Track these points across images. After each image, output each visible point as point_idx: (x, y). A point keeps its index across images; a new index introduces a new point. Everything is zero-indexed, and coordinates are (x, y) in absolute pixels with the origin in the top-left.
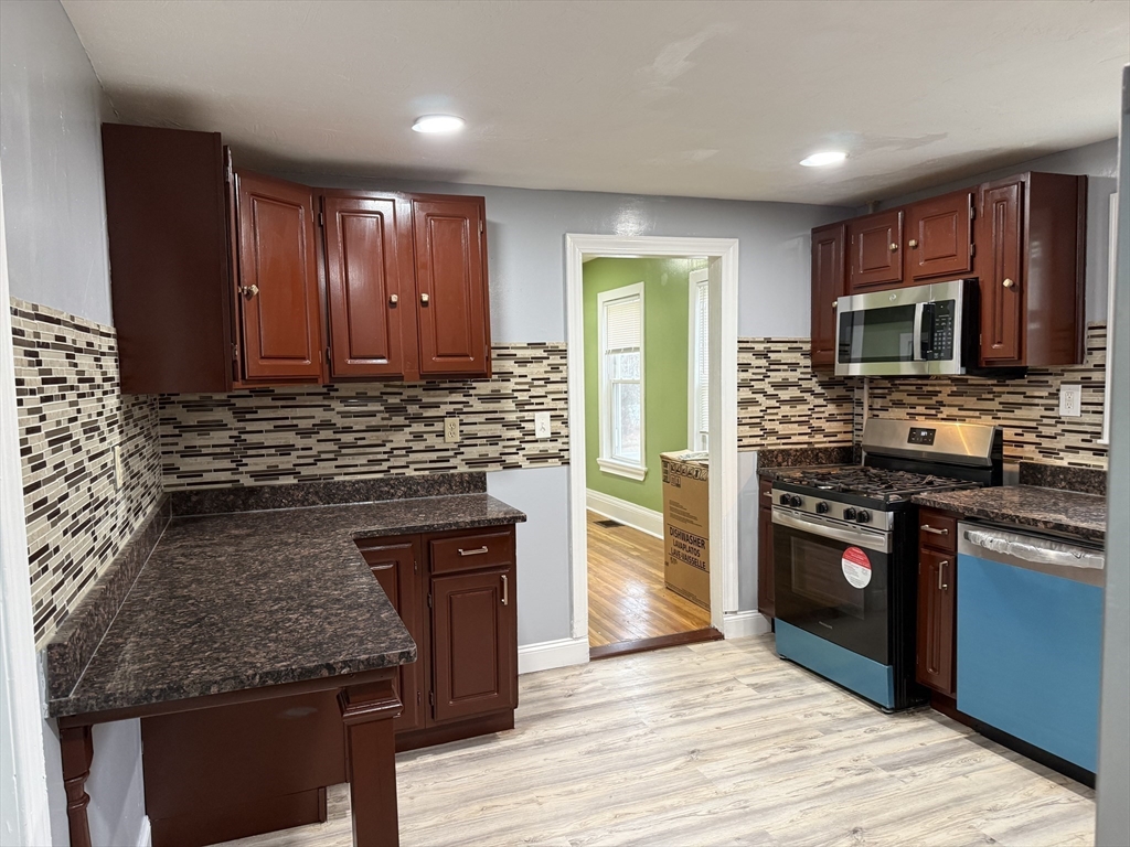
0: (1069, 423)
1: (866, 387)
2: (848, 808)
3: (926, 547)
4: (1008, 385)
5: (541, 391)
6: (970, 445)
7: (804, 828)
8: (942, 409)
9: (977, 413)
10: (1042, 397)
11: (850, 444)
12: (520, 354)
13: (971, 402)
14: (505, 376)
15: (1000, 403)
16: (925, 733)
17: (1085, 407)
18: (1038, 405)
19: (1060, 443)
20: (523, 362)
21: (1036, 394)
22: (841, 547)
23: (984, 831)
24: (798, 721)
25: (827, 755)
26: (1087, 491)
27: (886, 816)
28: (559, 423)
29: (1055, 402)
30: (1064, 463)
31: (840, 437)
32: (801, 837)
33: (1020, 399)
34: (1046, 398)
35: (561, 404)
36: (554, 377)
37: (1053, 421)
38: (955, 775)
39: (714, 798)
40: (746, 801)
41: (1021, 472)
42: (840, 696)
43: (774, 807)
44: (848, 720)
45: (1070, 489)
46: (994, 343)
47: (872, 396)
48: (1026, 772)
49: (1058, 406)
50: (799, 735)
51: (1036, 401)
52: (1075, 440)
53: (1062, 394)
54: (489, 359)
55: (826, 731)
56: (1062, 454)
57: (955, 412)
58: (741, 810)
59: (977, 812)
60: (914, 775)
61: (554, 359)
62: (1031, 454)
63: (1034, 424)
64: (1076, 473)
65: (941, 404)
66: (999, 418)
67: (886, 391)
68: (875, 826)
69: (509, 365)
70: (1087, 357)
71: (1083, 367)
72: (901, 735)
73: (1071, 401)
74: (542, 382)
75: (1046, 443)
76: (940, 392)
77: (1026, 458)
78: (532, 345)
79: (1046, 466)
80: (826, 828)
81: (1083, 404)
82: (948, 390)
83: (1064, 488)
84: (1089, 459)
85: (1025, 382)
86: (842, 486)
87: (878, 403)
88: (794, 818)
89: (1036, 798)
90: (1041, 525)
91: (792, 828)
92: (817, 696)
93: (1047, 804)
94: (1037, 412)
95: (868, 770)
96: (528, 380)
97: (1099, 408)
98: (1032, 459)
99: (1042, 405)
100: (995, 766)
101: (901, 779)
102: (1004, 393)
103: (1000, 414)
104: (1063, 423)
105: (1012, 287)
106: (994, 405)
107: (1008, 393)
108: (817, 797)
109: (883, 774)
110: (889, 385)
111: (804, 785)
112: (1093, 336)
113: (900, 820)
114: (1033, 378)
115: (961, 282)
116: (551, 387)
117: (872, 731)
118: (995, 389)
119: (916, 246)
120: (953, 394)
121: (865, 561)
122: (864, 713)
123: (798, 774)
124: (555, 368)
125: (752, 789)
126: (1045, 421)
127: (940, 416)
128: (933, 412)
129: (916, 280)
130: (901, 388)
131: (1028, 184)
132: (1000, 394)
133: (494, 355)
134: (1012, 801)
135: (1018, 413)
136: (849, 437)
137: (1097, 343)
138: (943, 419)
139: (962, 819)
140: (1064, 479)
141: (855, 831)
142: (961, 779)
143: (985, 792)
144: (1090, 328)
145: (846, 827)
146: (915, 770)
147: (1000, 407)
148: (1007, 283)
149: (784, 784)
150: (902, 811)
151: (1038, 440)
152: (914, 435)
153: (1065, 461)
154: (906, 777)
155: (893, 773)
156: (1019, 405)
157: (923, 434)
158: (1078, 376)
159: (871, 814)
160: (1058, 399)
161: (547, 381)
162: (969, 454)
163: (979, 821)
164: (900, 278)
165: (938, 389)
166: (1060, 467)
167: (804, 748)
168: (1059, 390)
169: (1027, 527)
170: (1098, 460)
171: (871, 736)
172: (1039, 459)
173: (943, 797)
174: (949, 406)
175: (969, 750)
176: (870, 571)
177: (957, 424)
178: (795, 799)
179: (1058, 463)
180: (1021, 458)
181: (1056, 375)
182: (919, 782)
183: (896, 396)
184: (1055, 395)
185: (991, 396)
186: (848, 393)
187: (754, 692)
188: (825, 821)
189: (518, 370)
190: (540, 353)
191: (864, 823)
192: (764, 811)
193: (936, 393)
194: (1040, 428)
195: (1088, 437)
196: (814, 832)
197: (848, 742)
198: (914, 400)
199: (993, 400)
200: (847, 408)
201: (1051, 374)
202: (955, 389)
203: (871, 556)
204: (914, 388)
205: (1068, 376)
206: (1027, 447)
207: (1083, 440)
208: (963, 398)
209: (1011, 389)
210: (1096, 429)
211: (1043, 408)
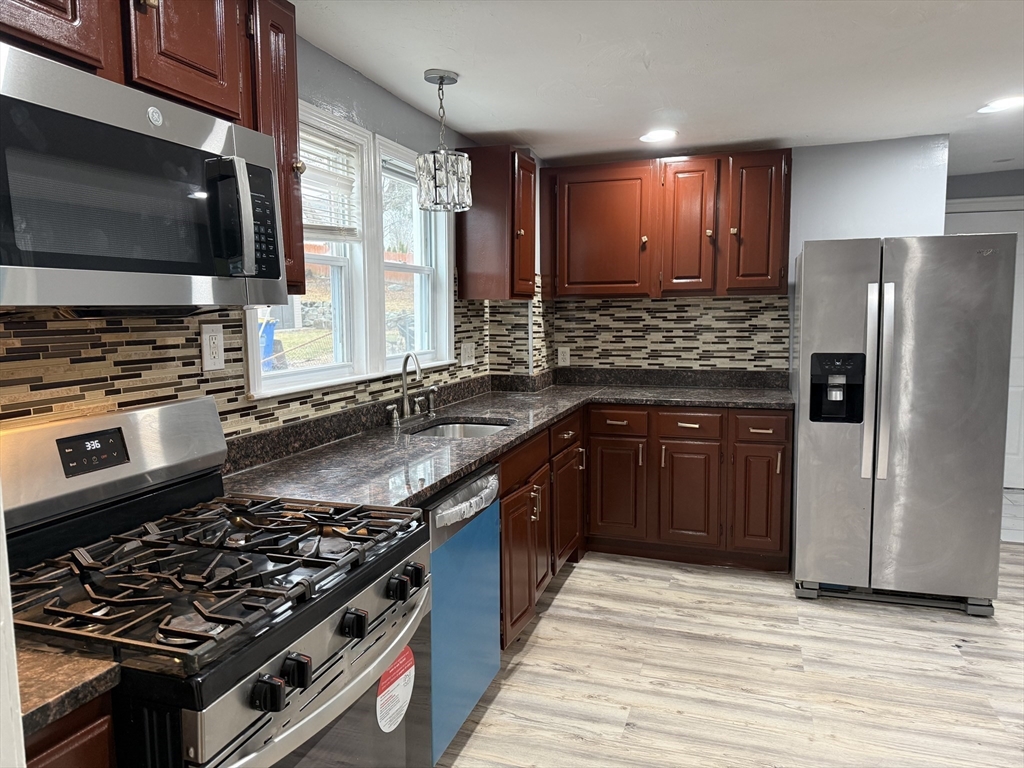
0: (212, 380)
4: (126, 330)
9: (76, 390)
10: (177, 347)
13: (56, 368)
15: (117, 364)
17: (227, 356)
18: (173, 359)
21: (170, 341)
29: (196, 352)
33: (146, 352)
34: (184, 346)
37: (193, 382)
49: (200, 357)
51: (172, 353)
53: (205, 339)
63: (171, 391)
66: (118, 392)
73: (214, 348)
81: (226, 350)
94: (173, 371)
97: (241, 355)
99: (180, 359)
102: (120, 344)
103: (118, 384)
104: (207, 381)
106: (105, 369)
107: (129, 343)
118: (106, 338)
126: (186, 383)
135: (147, 377)
147: (118, 371)
156: (147, 363)
157: (95, 445)
160: (201, 346)
168: (199, 334)
184: (194, 341)
185: (98, 352)
195: (231, 395)
199: (103, 359)
207: (230, 401)
208: (42, 361)
209: (135, 337)
210: (241, 383)
211: (180, 363)
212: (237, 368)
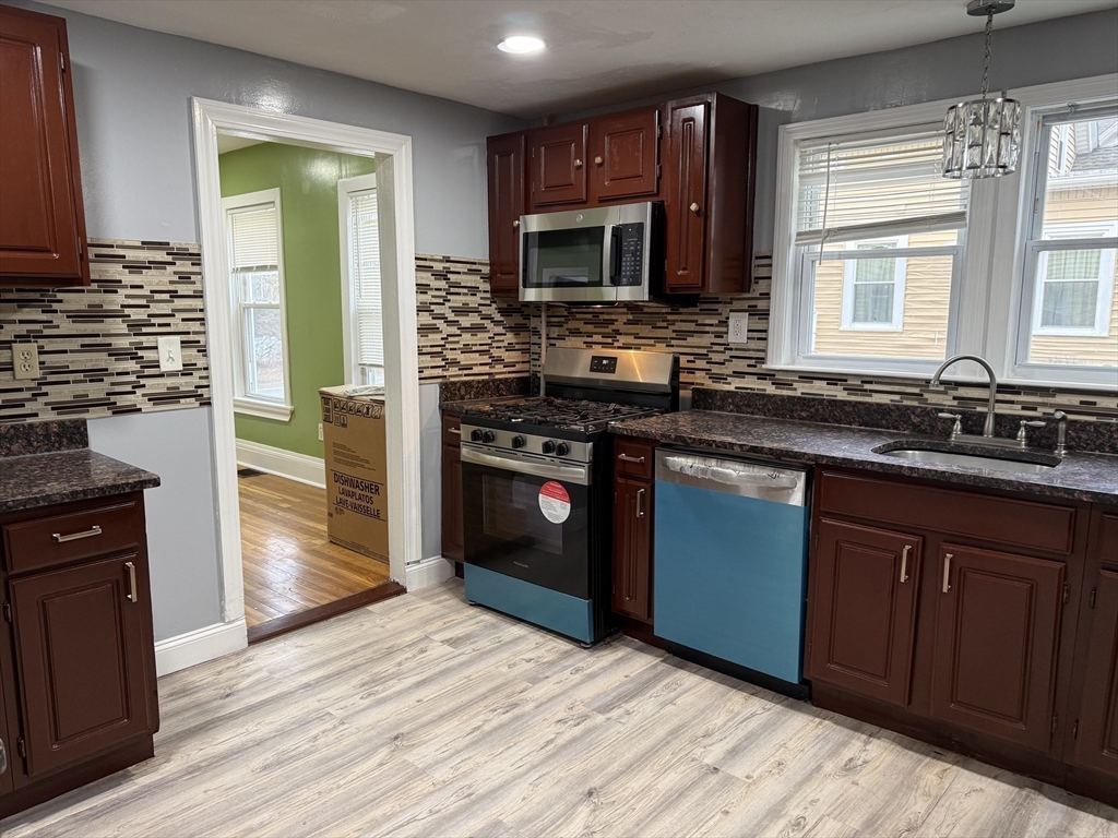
0: (736, 349)
1: (543, 315)
2: (577, 768)
3: (622, 476)
4: (681, 313)
5: (166, 308)
6: (641, 372)
7: (538, 804)
8: (618, 337)
9: (652, 342)
10: (712, 325)
11: (527, 374)
12: (131, 255)
13: (645, 330)
14: (111, 286)
15: (674, 331)
16: (626, 664)
17: (751, 334)
18: (708, 332)
19: (727, 370)
20: (136, 268)
21: (707, 322)
22: (538, 482)
23: (706, 761)
24: (504, 674)
25: (541, 709)
26: (752, 413)
27: (615, 767)
28: (193, 352)
29: (724, 329)
30: (732, 388)
31: (518, 367)
32: (538, 817)
33: (692, 327)
34: (717, 326)
35: (195, 326)
36: (183, 289)
37: (722, 348)
38: (663, 705)
39: (432, 793)
40: (470, 786)
41: (693, 397)
42: (536, 637)
43: (501, 787)
44: (552, 663)
45: (738, 412)
46: (679, 269)
47: (549, 324)
48: (722, 688)
49: (727, 333)
50: (509, 691)
51: (707, 329)
52: (741, 365)
53: (731, 322)
54: (84, 258)
55: (534, 681)
56: (729, 379)
57: (630, 340)
58: (466, 800)
59: (693, 741)
60: (628, 713)
61: (184, 266)
62: (701, 379)
63: (704, 351)
64: (743, 396)
65: (617, 332)
66: (673, 346)
67: (563, 319)
68: (608, 783)
69: (115, 271)
70: (754, 286)
71: (749, 296)
72: (604, 670)
73: (738, 328)
74: (166, 296)
75: (716, 369)
76: (616, 320)
77: (697, 384)
78: (147, 245)
79: (716, 391)
80: (560, 797)
81: (749, 331)
82: (624, 318)
83: (731, 411)
84: (753, 383)
85: (697, 310)
86: (539, 418)
87: (555, 332)
88: (525, 794)
89: (737, 714)
90: (737, 449)
91: (526, 809)
92: (515, 641)
93: (748, 718)
94: (707, 340)
95: (585, 717)
96: (145, 291)
97: (763, 335)
98: (703, 384)
99: (713, 333)
100: (694, 687)
101: (618, 721)
102: (677, 321)
103: (673, 342)
104: (731, 349)
105: (698, 212)
106: (668, 333)
107: (681, 321)
108: (542, 762)
109: (600, 718)
110: (566, 314)
111: (527, 750)
112: (759, 266)
113: (630, 769)
114: (705, 306)
115: (649, 204)
116: (179, 303)
117: (577, 670)
118: (670, 317)
119: (601, 164)
120: (629, 322)
121: (563, 495)
122: (566, 652)
123: (517, 739)
124: (185, 278)
125: (472, 770)
126: (715, 348)
127: (616, 344)
128: (610, 340)
129: (601, 201)
130: (578, 316)
131: (714, 105)
132: (673, 322)
133: (91, 255)
134: (719, 722)
135: (691, 341)
136: (526, 367)
137: (762, 272)
138: (619, 348)
139: (683, 753)
140: (732, 403)
141: (590, 794)
142: (670, 708)
143: (695, 718)
144: (757, 258)
145: (581, 790)
146: (628, 706)
147: (674, 335)
148: (694, 207)
149: (505, 755)
150: (628, 757)
151: (708, 366)
152: (597, 364)
153: (733, 385)
154: (621, 717)
155: (609, 715)
156: (692, 333)
157: (605, 362)
158: (745, 304)
159: (601, 769)
160: (727, 326)
161: (174, 295)
162: (641, 381)
163: (698, 751)
164: (584, 198)
165: (614, 317)
166: (729, 392)
167: (514, 705)
168: (728, 318)
169: (723, 451)
170: (762, 384)
171: (578, 677)
172: (710, 384)
173: (661, 732)
174: (626, 334)
175: (668, 674)
176: (569, 505)
177: (632, 351)
178: (521, 770)
179: (726, 387)
180: (693, 384)
181: (726, 303)
182: (636, 719)
183: (572, 325)
184: (724, 323)
185: (665, 324)
186: (525, 322)
187: (450, 649)
188: (557, 790)
189: (128, 278)
190: (161, 256)
191: (595, 782)
192: (492, 794)
193: (612, 322)
194: (711, 355)
195: (752, 362)
196: (550, 806)
197: (558, 689)
198: (590, 328)
199: (667, 328)
200: (524, 337)
201: (720, 302)
202: (631, 317)
203: (571, 491)
204: (590, 316)
205: (736, 305)
206: (698, 374)
207: (749, 366)
208: (639, 326)
209: (684, 318)
210: (761, 355)
211: (713, 336)
212: (760, 345)
